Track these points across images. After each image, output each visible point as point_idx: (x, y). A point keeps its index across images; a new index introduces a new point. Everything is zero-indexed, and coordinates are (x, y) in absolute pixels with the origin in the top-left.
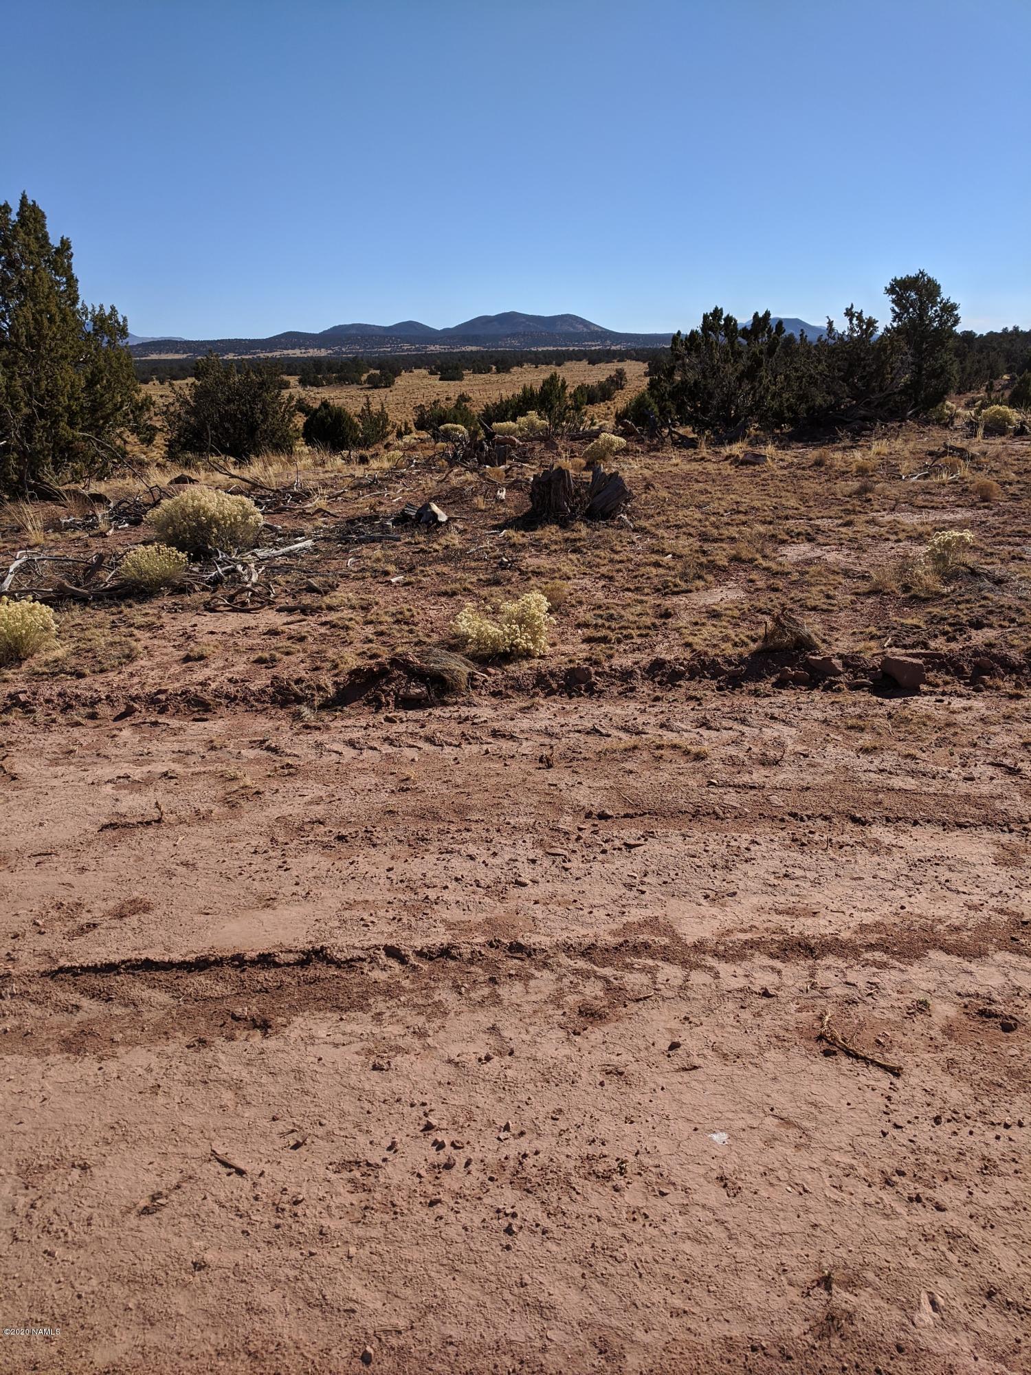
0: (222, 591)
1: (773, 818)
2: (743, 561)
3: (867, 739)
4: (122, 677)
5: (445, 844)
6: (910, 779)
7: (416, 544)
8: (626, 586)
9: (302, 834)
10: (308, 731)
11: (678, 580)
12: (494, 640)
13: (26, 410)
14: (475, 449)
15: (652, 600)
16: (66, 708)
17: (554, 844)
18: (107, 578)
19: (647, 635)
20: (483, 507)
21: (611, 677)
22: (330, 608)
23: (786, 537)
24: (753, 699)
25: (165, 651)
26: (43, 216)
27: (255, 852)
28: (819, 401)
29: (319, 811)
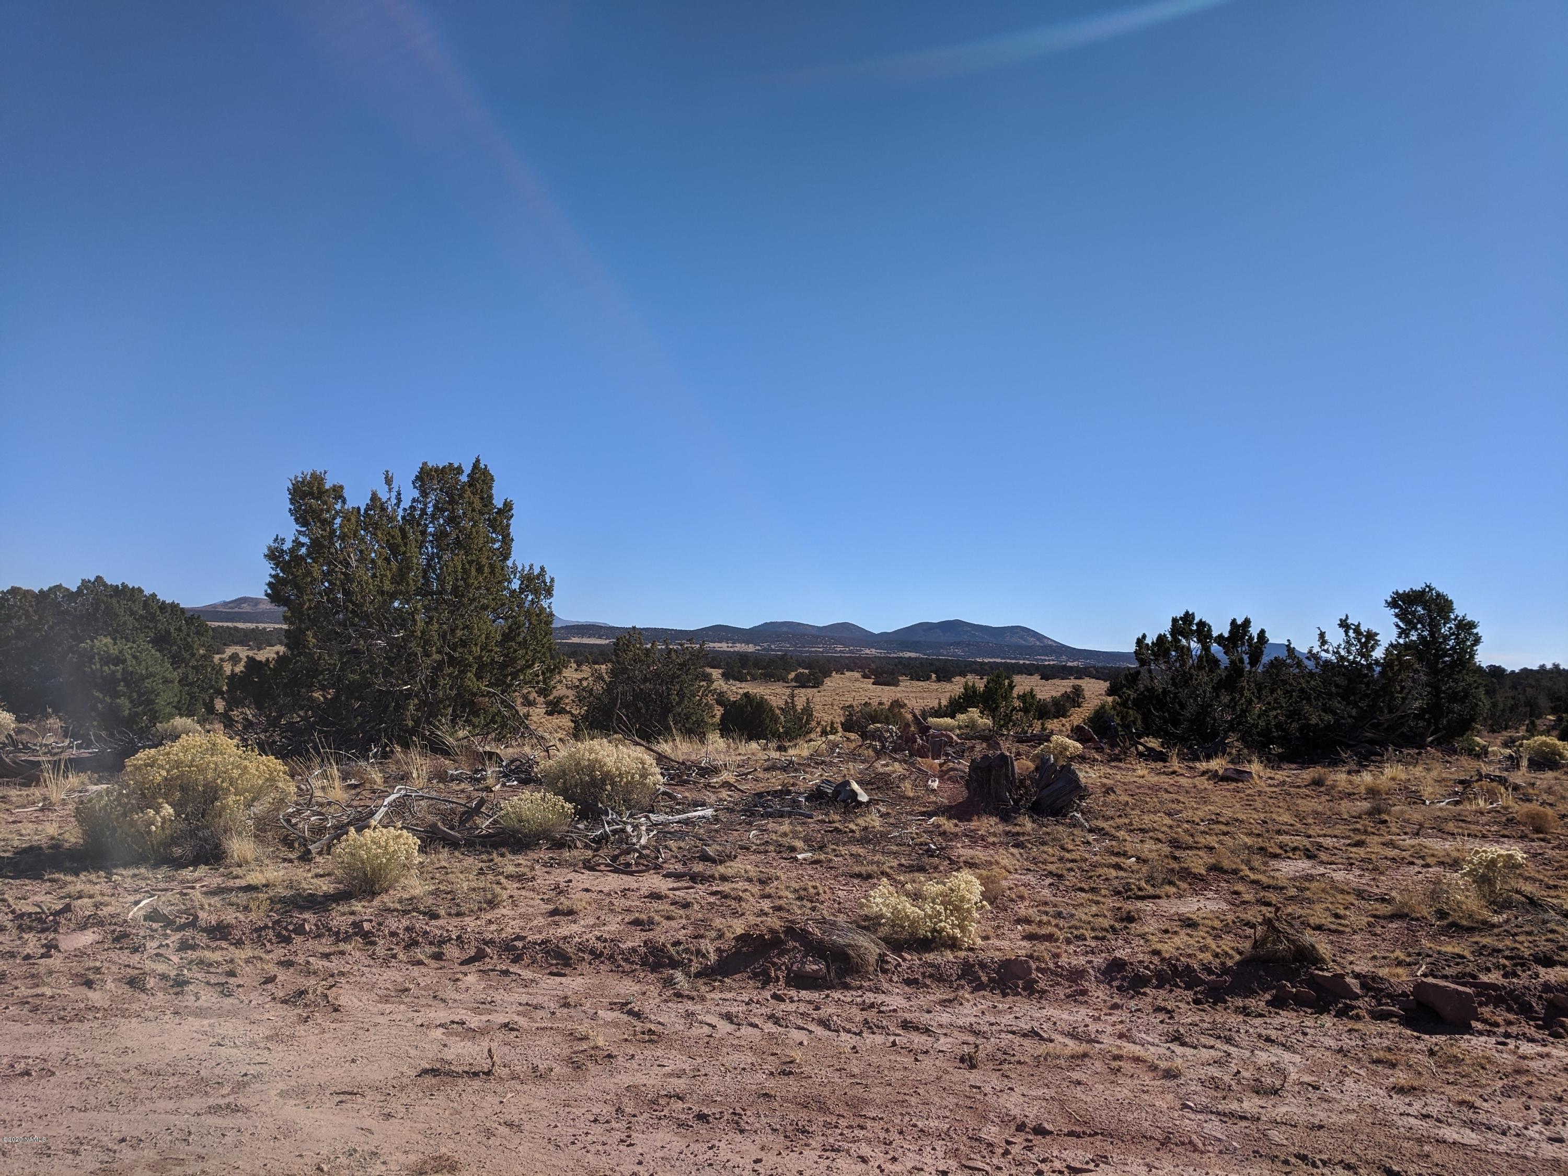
0: (606, 850)
1: (1274, 1158)
2: (1225, 872)
3: (1401, 1077)
4: (479, 923)
5: (831, 1140)
6: (1468, 1131)
7: (830, 822)
8: (1079, 885)
9: (655, 1107)
10: (680, 1000)
11: (1143, 884)
12: (912, 924)
13: (437, 657)
14: (907, 742)
15: (1111, 902)
16: (412, 945)
17: (972, 1156)
18: (484, 824)
19: (1103, 938)
20: (911, 795)
21: (1057, 975)
22: (724, 878)
23: (1279, 851)
24: (1241, 1018)
25: (532, 902)
26: (492, 479)
27: (595, 1121)
28: (1314, 720)
29: (679, 1084)
